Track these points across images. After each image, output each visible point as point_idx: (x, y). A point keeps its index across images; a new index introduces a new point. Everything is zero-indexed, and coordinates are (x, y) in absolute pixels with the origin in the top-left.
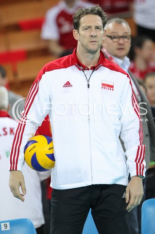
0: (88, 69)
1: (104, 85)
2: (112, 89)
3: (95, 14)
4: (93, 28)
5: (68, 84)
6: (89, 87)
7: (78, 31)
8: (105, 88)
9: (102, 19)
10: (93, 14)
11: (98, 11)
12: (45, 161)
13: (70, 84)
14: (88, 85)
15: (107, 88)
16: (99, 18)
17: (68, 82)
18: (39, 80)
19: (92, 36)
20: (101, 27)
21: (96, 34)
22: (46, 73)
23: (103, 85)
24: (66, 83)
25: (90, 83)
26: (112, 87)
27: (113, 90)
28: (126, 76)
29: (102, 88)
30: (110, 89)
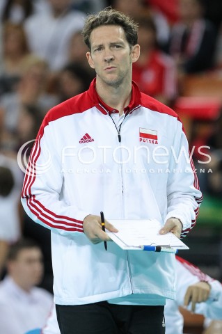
1: (143, 135)
2: (155, 141)
5: (87, 138)
8: (144, 141)
13: (89, 137)
15: (149, 140)
17: (87, 135)
18: (41, 137)
22: (50, 123)
24: (84, 137)
26: (155, 137)
27: (157, 143)
29: (141, 140)
30: (153, 142)
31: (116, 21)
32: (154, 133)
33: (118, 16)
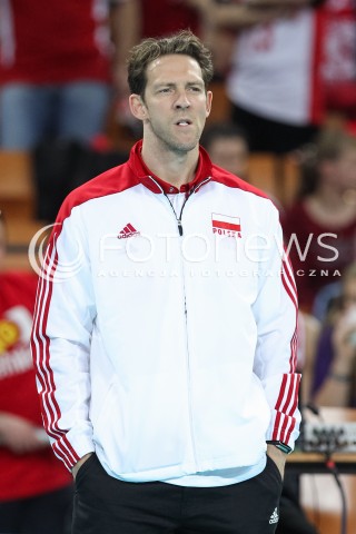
1: (218, 225)
2: (237, 233)
3: (184, 52)
4: (181, 87)
5: (129, 230)
6: (181, 233)
7: (143, 99)
8: (220, 232)
9: (201, 66)
10: (179, 53)
11: (191, 45)
13: (133, 230)
15: (226, 231)
16: (194, 63)
17: (129, 225)
19: (178, 107)
20: (200, 84)
21: (188, 103)
23: (216, 224)
24: (125, 229)
25: (183, 224)
26: (236, 228)
29: (214, 231)
30: (234, 234)
32: (236, 222)
33: (194, 42)
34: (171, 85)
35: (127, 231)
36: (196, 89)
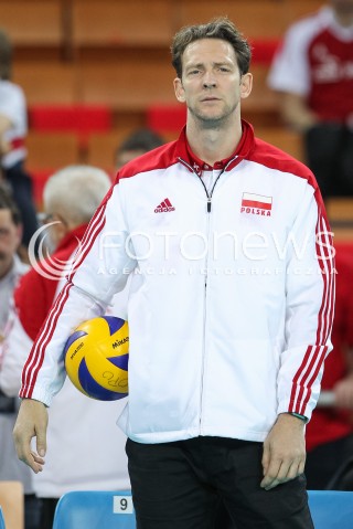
0: (210, 169)
2: (267, 211)
4: (209, 67)
5: (166, 205)
8: (248, 211)
12: (108, 375)
13: (169, 204)
14: (209, 205)
15: (256, 209)
17: (167, 200)
19: (205, 86)
23: (246, 203)
24: (163, 204)
25: (212, 201)
26: (268, 206)
27: (269, 214)
28: (306, 181)
29: (242, 210)
30: (263, 213)
31: (224, 35)
32: (267, 201)
33: (227, 26)
34: (200, 66)
35: (164, 206)
36: (224, 70)
